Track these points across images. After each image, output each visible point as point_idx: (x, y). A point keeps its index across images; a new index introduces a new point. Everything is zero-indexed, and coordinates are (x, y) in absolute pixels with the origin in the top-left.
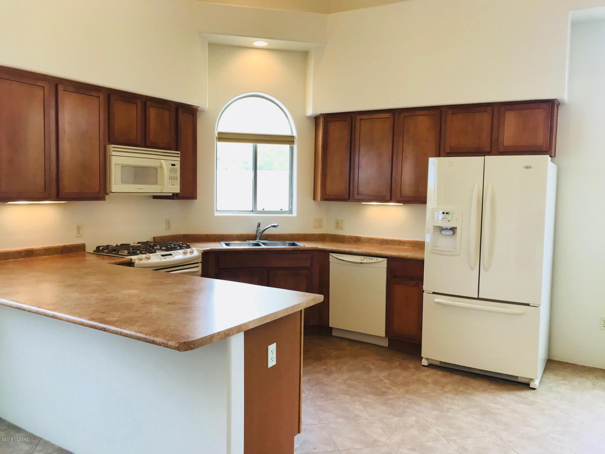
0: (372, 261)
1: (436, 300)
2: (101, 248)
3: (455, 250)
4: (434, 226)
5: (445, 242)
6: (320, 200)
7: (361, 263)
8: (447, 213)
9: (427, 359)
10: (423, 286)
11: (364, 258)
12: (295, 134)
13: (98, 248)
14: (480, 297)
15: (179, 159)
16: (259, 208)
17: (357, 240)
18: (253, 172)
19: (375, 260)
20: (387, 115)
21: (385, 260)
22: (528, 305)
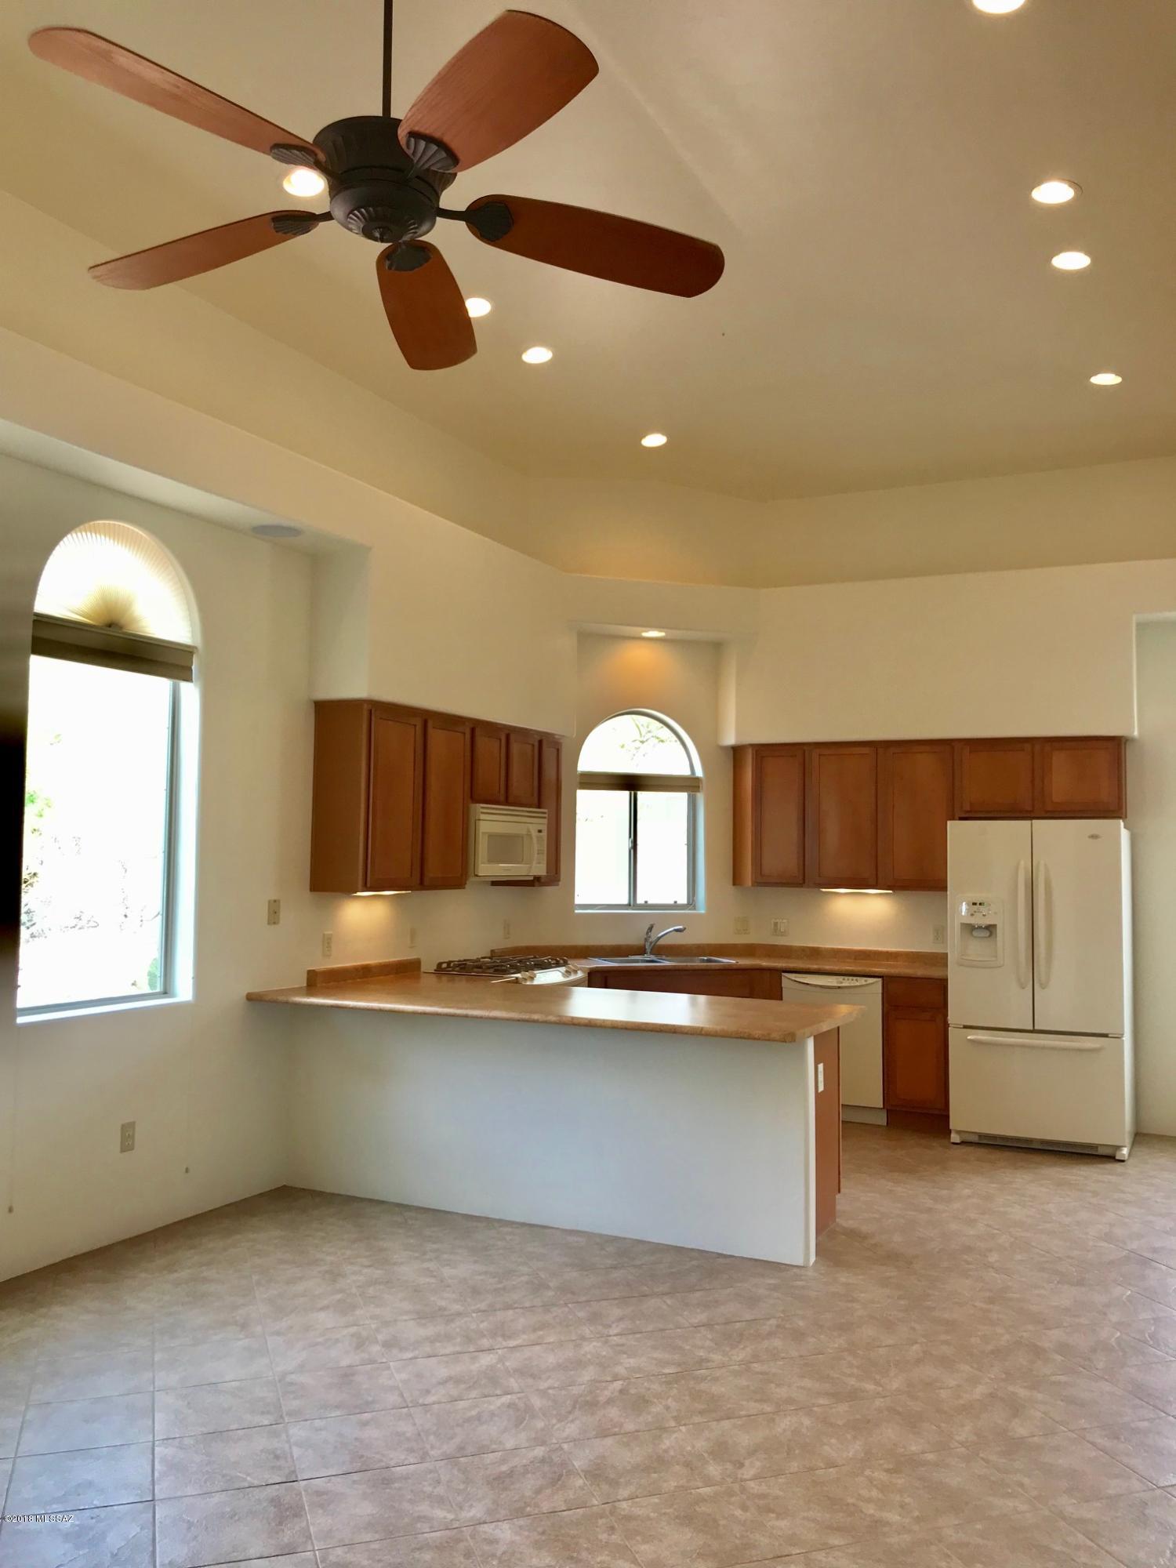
0: (858, 984)
1: (969, 1038)
2: (452, 964)
3: (994, 959)
4: (962, 924)
5: (977, 948)
6: (752, 885)
7: (839, 987)
8: (980, 904)
9: (959, 1132)
10: (949, 1017)
11: (844, 979)
12: (699, 773)
13: (440, 964)
14: (1036, 1028)
15: (545, 821)
16: (640, 900)
17: (815, 953)
18: (630, 837)
19: (862, 981)
20: (866, 750)
21: (877, 982)
22: (1105, 1036)
